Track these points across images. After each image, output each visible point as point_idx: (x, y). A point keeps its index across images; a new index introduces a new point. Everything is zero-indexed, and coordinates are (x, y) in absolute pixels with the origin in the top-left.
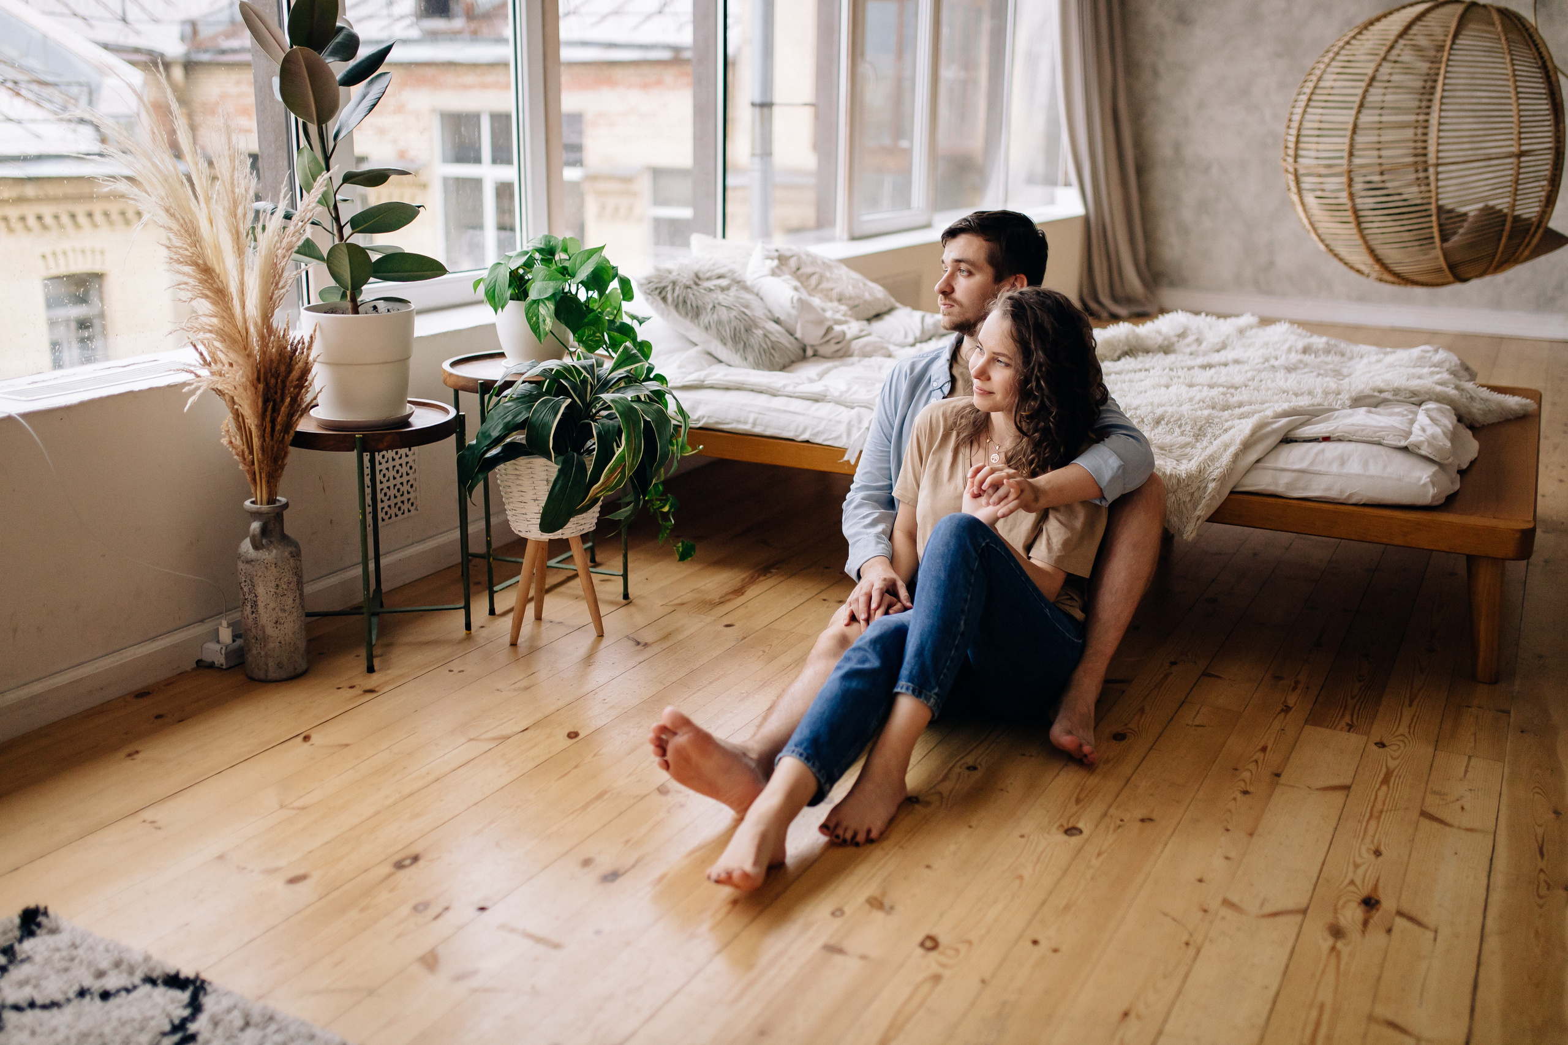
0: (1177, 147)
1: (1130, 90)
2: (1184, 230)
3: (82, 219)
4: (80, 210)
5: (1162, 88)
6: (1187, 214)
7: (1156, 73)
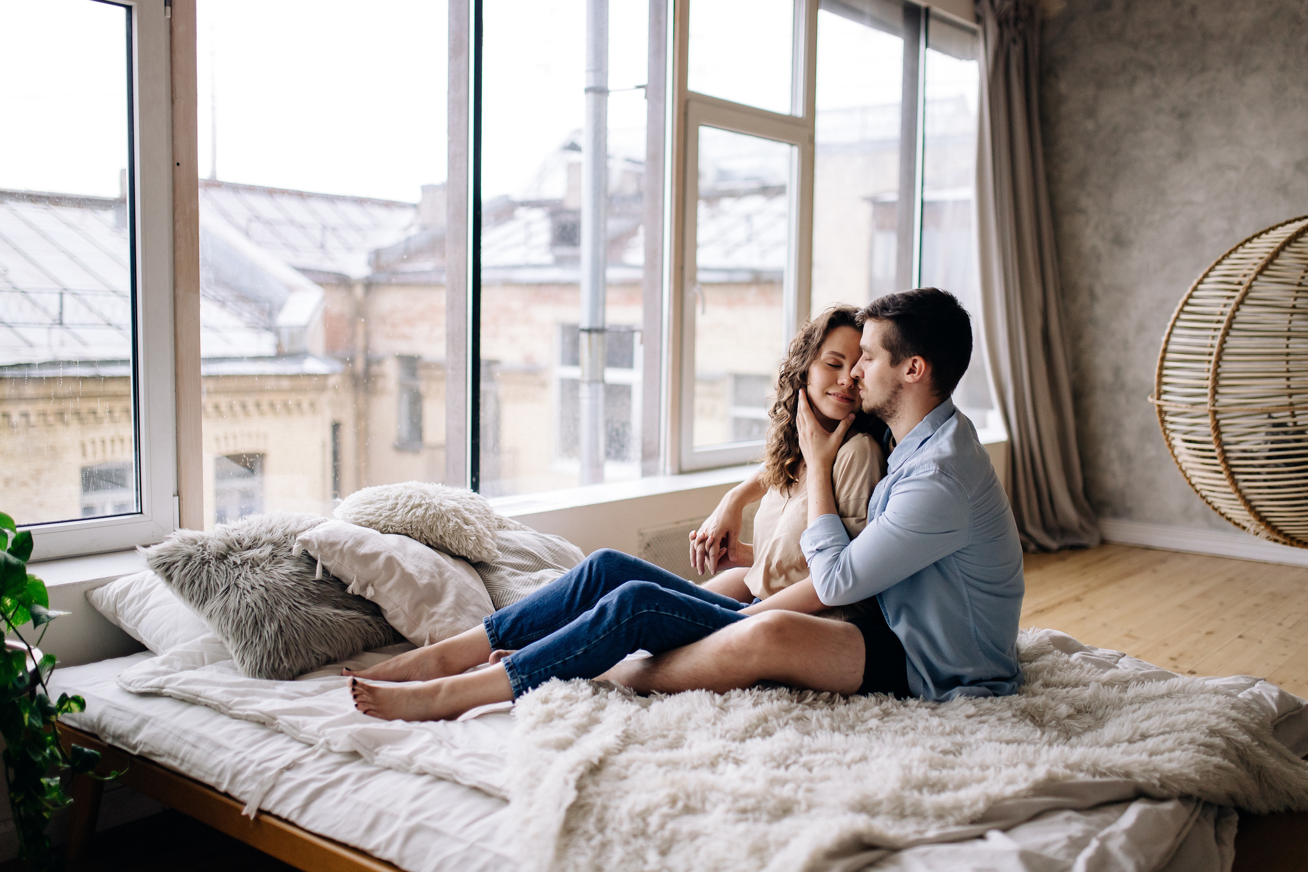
0: (1117, 371)
1: (1064, 313)
2: (1127, 458)
3: (251, 408)
4: (250, 401)
5: (1100, 310)
6: (1130, 441)
7: (1093, 296)
